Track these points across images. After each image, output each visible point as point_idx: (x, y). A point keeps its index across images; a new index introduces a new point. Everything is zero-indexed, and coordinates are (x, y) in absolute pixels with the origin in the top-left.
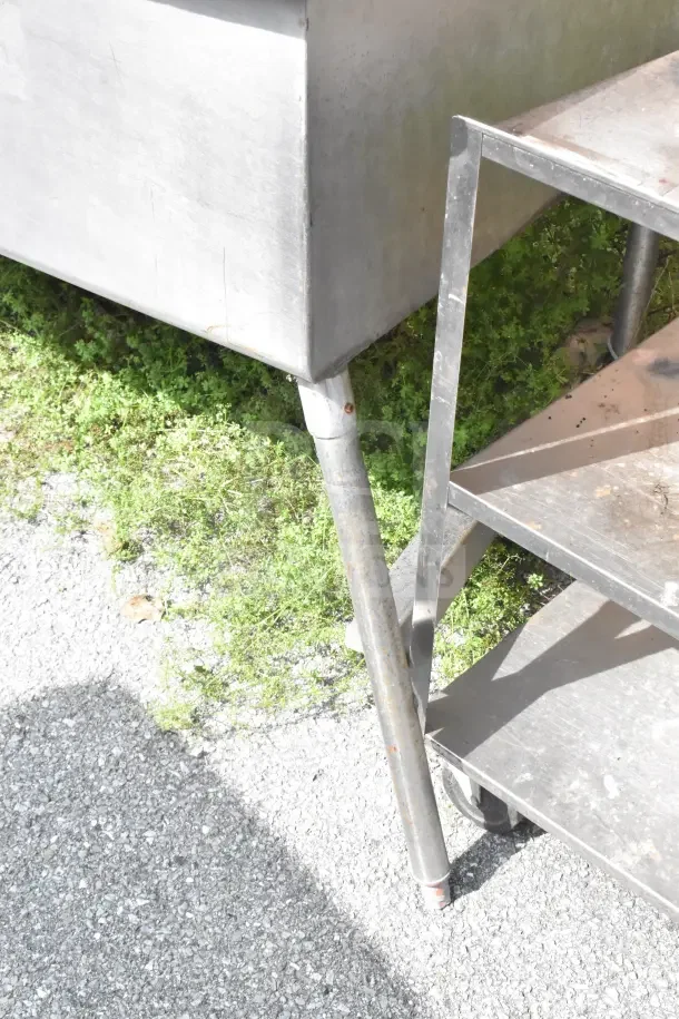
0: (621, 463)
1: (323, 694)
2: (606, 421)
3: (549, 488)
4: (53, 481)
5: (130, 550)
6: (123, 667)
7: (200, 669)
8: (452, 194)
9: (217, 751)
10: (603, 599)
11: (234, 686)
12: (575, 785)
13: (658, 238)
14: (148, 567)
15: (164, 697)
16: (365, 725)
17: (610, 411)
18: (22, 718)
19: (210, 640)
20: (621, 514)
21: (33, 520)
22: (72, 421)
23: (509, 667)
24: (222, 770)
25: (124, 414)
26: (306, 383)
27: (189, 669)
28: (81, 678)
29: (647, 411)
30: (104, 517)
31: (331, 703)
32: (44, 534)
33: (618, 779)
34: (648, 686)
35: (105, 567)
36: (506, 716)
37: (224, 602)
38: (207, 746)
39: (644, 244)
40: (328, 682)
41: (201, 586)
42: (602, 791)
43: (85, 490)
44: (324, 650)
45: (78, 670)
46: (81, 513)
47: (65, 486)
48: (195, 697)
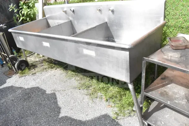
0: (161, 89)
1: (129, 115)
2: (158, 85)
3: (154, 92)
4: (98, 94)
5: (107, 100)
6: (108, 113)
7: (116, 112)
8: (143, 65)
9: (119, 121)
10: (158, 102)
11: (120, 114)
12: (159, 123)
13: (158, 65)
14: (109, 102)
15: (113, 116)
16: (134, 117)
17: (158, 84)
18: (98, 118)
19: (116, 109)
20: (162, 94)
21: (97, 98)
22: (100, 88)
23: (150, 111)
24: (120, 123)
25: (105, 87)
26: (129, 83)
27: (115, 112)
28: (104, 114)
29: (162, 83)
30: (104, 97)
31: (130, 115)
32: (98, 99)
33: (163, 122)
34: (164, 112)
35: (105, 102)
36: (150, 116)
37: (117, 105)
38: (118, 121)
39: (156, 66)
40: (130, 113)
41: (115, 104)
42: (162, 123)
43: (101, 94)
44: (128, 110)
45: (103, 113)
46: (102, 97)
47: (99, 94)
48: (116, 116)
